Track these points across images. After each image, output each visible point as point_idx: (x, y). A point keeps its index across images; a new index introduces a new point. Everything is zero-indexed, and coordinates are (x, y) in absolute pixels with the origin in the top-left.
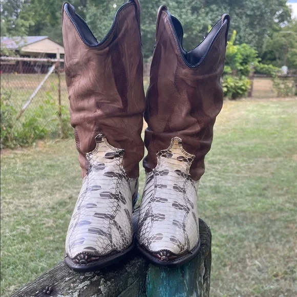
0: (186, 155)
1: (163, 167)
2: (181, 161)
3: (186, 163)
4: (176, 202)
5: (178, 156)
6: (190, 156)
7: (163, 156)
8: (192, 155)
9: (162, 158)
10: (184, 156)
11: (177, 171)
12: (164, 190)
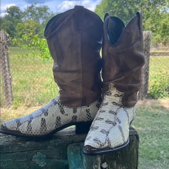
0: (119, 93)
1: (107, 101)
2: (116, 97)
3: (119, 98)
4: (108, 120)
5: (115, 94)
6: (121, 93)
7: (107, 95)
8: (123, 93)
9: (106, 96)
10: (118, 93)
11: (113, 102)
12: (104, 113)
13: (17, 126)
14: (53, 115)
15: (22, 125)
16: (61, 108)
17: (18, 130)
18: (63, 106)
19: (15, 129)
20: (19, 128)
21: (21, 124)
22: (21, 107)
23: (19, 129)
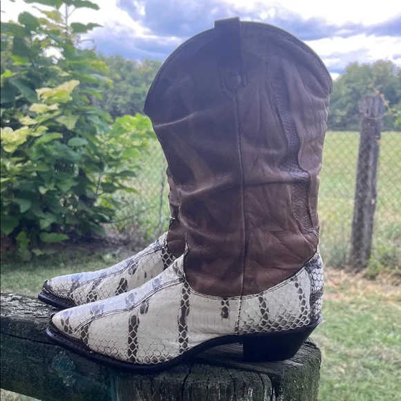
13: (69, 289)
14: (146, 274)
15: (80, 288)
16: (166, 260)
17: (70, 297)
18: (171, 257)
19: (66, 295)
20: (73, 292)
21: (79, 285)
22: (385, 277)
23: (72, 296)
